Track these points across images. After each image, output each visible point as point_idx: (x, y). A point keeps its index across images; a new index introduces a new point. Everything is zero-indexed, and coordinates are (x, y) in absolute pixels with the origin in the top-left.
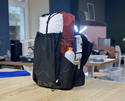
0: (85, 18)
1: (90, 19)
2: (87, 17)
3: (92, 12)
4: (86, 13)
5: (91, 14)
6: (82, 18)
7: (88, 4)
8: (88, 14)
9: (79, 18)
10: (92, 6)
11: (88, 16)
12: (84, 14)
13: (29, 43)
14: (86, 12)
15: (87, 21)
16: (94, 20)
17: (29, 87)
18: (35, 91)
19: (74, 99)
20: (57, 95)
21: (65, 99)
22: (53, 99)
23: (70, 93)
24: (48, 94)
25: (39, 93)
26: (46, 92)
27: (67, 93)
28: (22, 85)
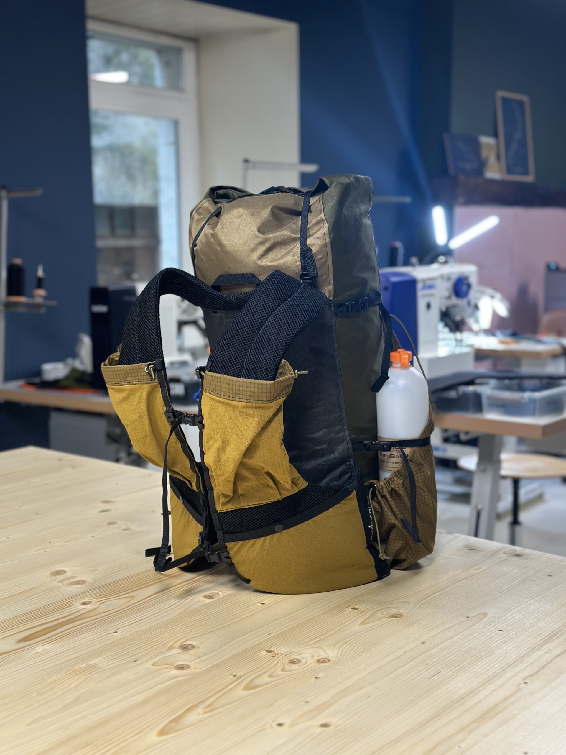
0: (482, 165)
1: (510, 171)
2: (492, 159)
3: (518, 136)
4: (486, 140)
5: (514, 147)
6: (469, 166)
7: (501, 94)
8: (498, 145)
9: (452, 170)
10: (521, 104)
11: (498, 157)
12: (476, 146)
14: (487, 134)
15: (493, 182)
16: (530, 179)
17: (94, 600)
18: (120, 631)
19: (333, 721)
20: (238, 674)
21: (274, 725)
22: (199, 714)
23: (319, 661)
24: (182, 668)
25: (134, 658)
26: (179, 651)
27: (299, 661)
28: (61, 581)
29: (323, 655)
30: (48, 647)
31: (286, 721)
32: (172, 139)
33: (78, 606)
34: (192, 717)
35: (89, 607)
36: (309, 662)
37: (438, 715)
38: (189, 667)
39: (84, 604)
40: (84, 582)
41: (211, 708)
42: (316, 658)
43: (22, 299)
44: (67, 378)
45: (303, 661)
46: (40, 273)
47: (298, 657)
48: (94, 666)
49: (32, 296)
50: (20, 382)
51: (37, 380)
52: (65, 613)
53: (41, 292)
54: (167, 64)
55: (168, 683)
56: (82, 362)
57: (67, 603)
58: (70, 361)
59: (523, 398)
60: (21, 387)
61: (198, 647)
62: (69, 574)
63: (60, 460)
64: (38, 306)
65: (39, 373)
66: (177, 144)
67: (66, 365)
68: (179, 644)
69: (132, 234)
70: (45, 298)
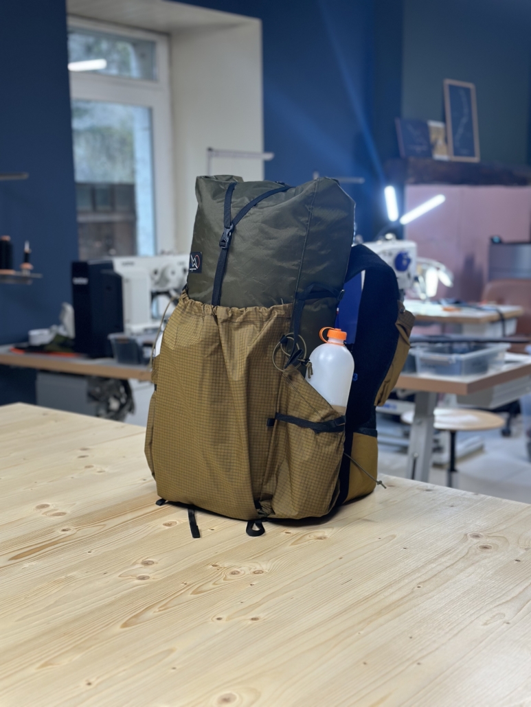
0: (431, 147)
1: (456, 153)
2: (441, 142)
3: (464, 120)
4: (435, 125)
5: (461, 131)
6: (418, 149)
7: (448, 82)
8: (446, 129)
9: (403, 153)
10: (467, 91)
11: (446, 140)
12: (426, 130)
13: (156, 272)
14: (435, 119)
15: (441, 162)
16: (475, 159)
17: (72, 528)
18: (93, 551)
19: (262, 616)
20: (188, 583)
21: (214, 619)
22: (154, 612)
23: (254, 573)
24: (143, 578)
25: (105, 571)
26: (141, 566)
27: (239, 572)
28: (45, 513)
29: (258, 568)
30: (33, 563)
31: (224, 616)
32: (146, 124)
33: (59, 532)
34: (150, 614)
35: (68, 533)
36: (247, 573)
37: (345, 611)
38: (148, 577)
39: (64, 530)
40: (64, 514)
41: (165, 607)
42: (253, 570)
43: (11, 272)
44: (52, 343)
45: (243, 572)
46: (27, 248)
47: (238, 570)
48: (71, 577)
49: (19, 269)
50: (10, 347)
51: (25, 345)
52: (48, 537)
53: (28, 266)
54: (142, 56)
55: (131, 590)
56: (65, 329)
57: (50, 530)
58: (54, 328)
59: (451, 359)
60: (10, 351)
61: (157, 563)
62: (51, 508)
63: (44, 414)
64: (26, 278)
65: (27, 338)
66: (151, 129)
67: (51, 332)
68: (141, 561)
69: (113, 210)
70: (32, 271)
